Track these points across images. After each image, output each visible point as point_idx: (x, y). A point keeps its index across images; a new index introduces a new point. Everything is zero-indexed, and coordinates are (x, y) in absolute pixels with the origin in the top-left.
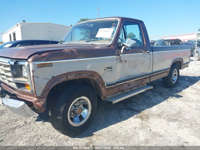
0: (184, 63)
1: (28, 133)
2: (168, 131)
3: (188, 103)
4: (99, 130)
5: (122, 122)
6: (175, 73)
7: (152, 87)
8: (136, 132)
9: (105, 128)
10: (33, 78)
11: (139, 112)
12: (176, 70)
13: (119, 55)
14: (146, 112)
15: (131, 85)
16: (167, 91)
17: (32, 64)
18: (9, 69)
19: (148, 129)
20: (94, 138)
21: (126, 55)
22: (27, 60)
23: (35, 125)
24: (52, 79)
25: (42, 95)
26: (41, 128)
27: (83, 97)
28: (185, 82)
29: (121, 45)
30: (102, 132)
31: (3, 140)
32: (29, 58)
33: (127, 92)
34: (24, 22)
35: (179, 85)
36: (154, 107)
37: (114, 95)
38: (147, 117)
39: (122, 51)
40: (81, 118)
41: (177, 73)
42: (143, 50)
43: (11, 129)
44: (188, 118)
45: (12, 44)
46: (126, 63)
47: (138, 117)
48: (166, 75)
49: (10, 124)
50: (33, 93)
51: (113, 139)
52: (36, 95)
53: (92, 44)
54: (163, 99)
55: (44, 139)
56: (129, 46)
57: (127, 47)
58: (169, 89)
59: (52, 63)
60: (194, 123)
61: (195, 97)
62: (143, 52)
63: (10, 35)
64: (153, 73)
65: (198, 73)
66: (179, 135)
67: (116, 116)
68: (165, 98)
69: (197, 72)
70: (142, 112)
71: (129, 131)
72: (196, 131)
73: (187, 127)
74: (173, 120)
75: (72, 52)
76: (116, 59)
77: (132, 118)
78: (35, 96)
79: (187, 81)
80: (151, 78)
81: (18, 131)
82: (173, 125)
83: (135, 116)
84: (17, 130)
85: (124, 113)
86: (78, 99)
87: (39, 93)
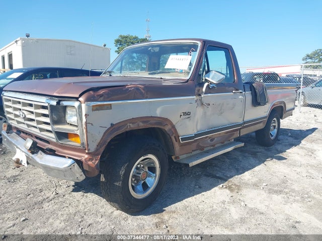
0: (287, 109)
1: (64, 209)
2: (271, 206)
3: (295, 168)
4: (170, 205)
5: (203, 193)
6: (274, 124)
7: (243, 144)
8: (226, 208)
9: (179, 203)
10: (86, 126)
11: (226, 180)
12: (275, 119)
13: (200, 95)
14: (236, 179)
15: (215, 140)
16: (263, 150)
17: (87, 105)
18: (46, 112)
19: (242, 204)
20: (165, 216)
21: (209, 95)
22: (77, 99)
23: (71, 198)
24: (110, 128)
25: (97, 150)
26: (82, 201)
27: (150, 156)
28: (287, 138)
29: (204, 81)
30: (176, 209)
31: (27, 219)
32: (80, 96)
33: (208, 150)
34: (28, 36)
35: (279, 142)
36: (246, 173)
37: (189, 155)
38: (239, 188)
39: (204, 89)
40: (145, 187)
41: (276, 124)
42: (233, 89)
43: (36, 204)
44: (297, 189)
45: (21, 74)
46: (209, 106)
47: (224, 187)
48: (261, 126)
49: (32, 195)
50: (84, 147)
51: (193, 216)
52: (89, 150)
53: (161, 78)
54: (258, 161)
55: (90, 217)
56: (215, 82)
57: (211, 83)
58: (266, 148)
59: (111, 105)
60: (306, 196)
61: (304, 160)
62: (234, 91)
63: (3, 58)
64: (244, 123)
65: (305, 125)
66: (287, 212)
67: (192, 185)
68: (261, 161)
69: (304, 123)
70: (230, 180)
71: (215, 207)
72: (311, 207)
73: (297, 201)
74: (276, 192)
75: (137, 89)
76: (196, 101)
77: (216, 189)
78: (87, 151)
79: (290, 136)
80: (241, 130)
81: (48, 206)
82: (277, 198)
83: (221, 186)
84: (46, 205)
85: (203, 181)
86: (143, 158)
87: (93, 148)
